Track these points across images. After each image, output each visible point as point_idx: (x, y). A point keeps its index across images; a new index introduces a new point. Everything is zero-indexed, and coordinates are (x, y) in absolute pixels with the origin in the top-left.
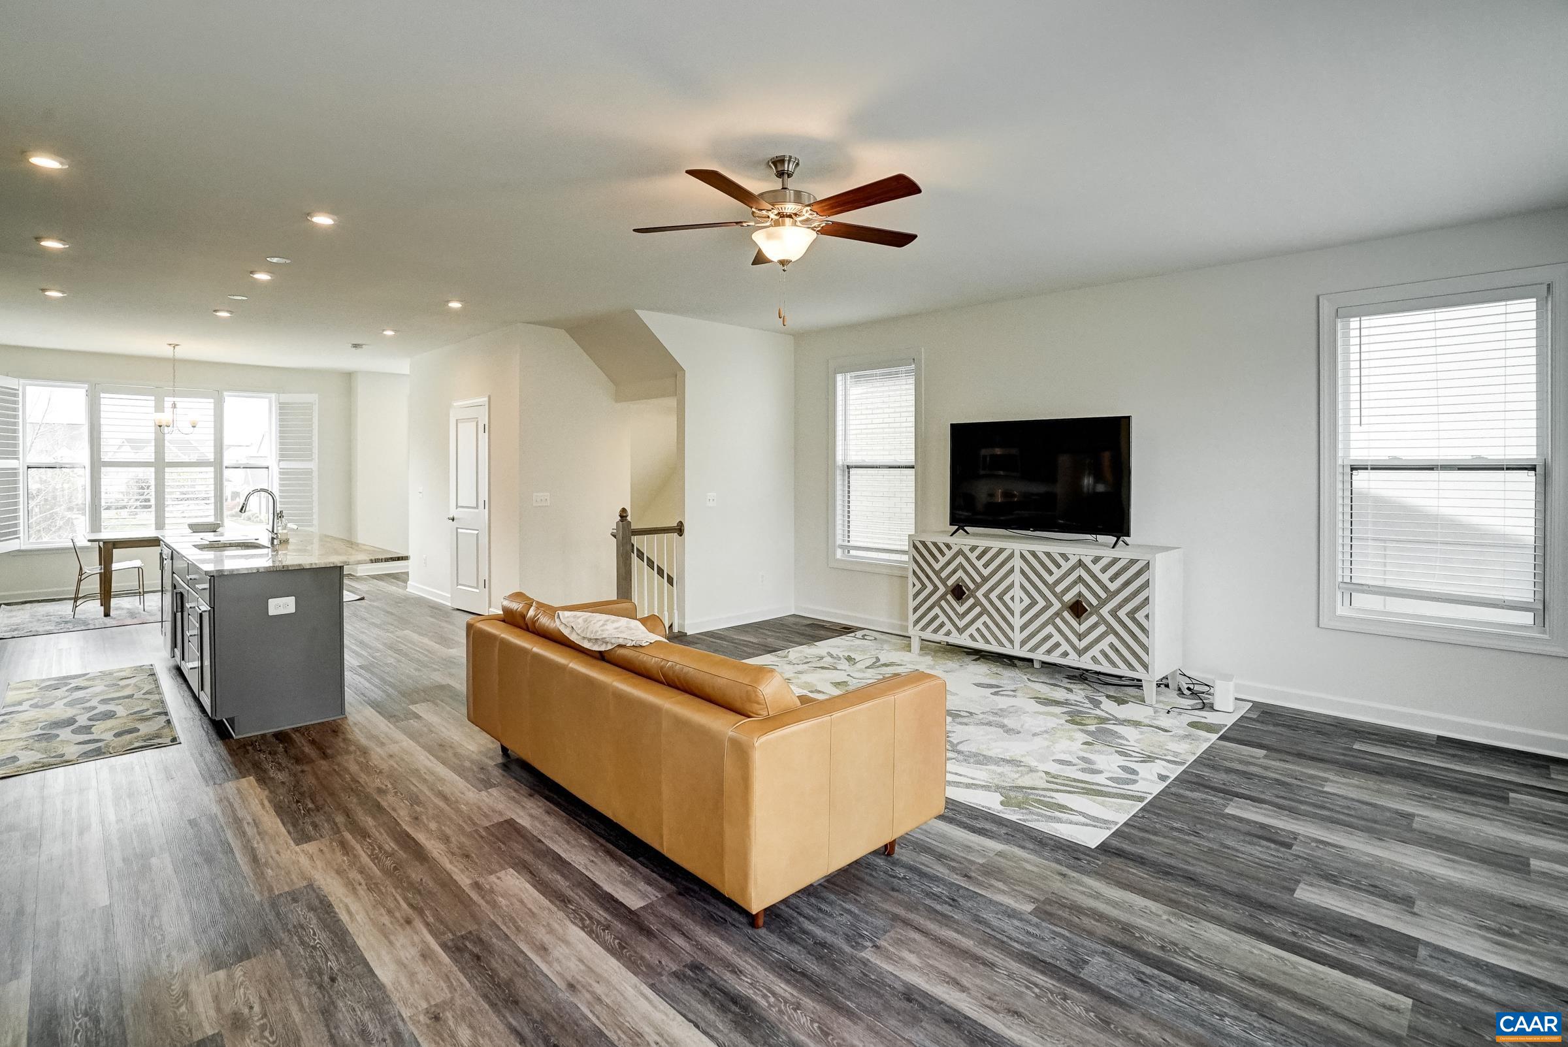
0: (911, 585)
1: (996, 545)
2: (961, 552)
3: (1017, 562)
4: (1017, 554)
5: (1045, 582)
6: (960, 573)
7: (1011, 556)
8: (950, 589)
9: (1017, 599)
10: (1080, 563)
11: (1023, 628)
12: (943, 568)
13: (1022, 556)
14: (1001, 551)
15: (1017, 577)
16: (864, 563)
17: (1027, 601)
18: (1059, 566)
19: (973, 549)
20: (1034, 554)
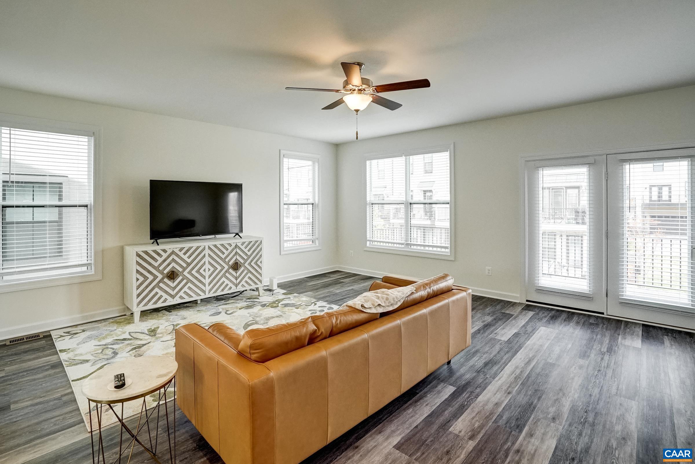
0: (135, 280)
1: (195, 245)
2: (173, 253)
3: (207, 252)
4: (207, 247)
5: (221, 258)
6: (173, 264)
7: (204, 249)
8: (165, 275)
9: (207, 270)
10: (236, 246)
11: (210, 284)
12: (160, 265)
13: (209, 248)
14: (198, 248)
15: (207, 259)
16: (42, 281)
17: (212, 269)
18: (227, 249)
19: (181, 250)
20: (215, 246)
